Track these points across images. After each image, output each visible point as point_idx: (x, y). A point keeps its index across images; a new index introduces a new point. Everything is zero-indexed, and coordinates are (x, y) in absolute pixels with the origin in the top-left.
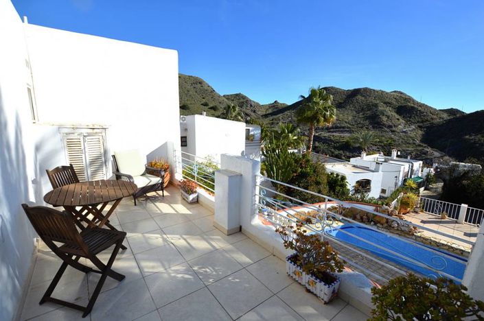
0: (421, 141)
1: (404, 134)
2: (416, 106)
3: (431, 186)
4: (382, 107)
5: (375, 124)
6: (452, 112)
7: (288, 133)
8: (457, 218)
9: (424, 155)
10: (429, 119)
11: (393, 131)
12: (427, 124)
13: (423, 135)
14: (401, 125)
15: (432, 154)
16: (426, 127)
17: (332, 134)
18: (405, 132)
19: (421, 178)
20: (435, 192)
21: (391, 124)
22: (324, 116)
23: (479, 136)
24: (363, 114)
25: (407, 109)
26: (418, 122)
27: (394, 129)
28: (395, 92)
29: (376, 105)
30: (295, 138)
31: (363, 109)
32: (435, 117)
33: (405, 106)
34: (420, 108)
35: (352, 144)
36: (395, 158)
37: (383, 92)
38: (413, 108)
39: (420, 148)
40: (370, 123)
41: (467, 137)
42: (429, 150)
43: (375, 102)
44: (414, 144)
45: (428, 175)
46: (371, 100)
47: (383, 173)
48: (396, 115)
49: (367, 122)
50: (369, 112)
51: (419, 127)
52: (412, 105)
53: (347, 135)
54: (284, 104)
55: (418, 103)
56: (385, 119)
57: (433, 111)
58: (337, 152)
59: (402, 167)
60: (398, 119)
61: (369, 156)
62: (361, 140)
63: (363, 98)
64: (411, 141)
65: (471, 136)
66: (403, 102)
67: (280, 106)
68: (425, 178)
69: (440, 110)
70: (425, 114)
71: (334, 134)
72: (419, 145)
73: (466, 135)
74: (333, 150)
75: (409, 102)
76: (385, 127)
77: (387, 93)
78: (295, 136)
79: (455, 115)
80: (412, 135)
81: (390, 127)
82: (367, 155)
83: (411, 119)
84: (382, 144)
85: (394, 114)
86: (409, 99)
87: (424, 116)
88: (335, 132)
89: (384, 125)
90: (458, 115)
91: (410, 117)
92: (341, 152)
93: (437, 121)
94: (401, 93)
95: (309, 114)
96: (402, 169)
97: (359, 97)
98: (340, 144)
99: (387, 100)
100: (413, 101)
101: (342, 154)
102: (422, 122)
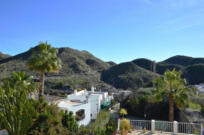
0: (101, 80)
1: (91, 76)
2: (95, 60)
3: (113, 106)
4: (78, 60)
5: (76, 70)
6: (111, 63)
7: (22, 80)
8: (151, 130)
9: (103, 88)
10: (102, 67)
11: (86, 75)
12: (102, 70)
13: (101, 76)
14: (90, 70)
15: (107, 87)
16: (101, 72)
17: (49, 78)
18: (92, 75)
19: (108, 102)
20: (116, 109)
21: (84, 70)
22: (53, 65)
23: (124, 75)
24: (68, 64)
25: (91, 61)
26: (97, 69)
27: (86, 73)
28: (84, 51)
29: (75, 59)
30: (29, 84)
31: (67, 61)
32: (104, 66)
33: (90, 59)
34: (97, 61)
35: (64, 84)
36: (93, 92)
37: (77, 50)
38: (94, 61)
39: (101, 84)
40: (73, 70)
41: (120, 76)
42: (105, 84)
43: (74, 56)
44: (98, 81)
45: (111, 100)
46: (71, 55)
47: (90, 103)
48: (86, 65)
49: (71, 69)
50: (71, 63)
51: (99, 71)
52: (93, 59)
53: (59, 78)
54: (7, 55)
55: (96, 58)
56: (80, 67)
57: (103, 63)
58: (54, 91)
59: (99, 97)
60: (88, 67)
61: (79, 92)
62: (73, 81)
63: (67, 54)
64: (96, 80)
65: (121, 76)
66: (88, 57)
67: (3, 56)
68: (110, 102)
69: (106, 62)
70: (100, 64)
71: (51, 78)
72: (100, 82)
73: (119, 75)
74: (51, 90)
75: (92, 57)
76: (82, 72)
77: (80, 52)
78: (29, 82)
79: (112, 65)
80: (96, 76)
81: (84, 72)
82: (77, 92)
83: (94, 67)
84: (82, 83)
85: (85, 64)
86: (91, 56)
87: (100, 65)
88: (51, 76)
89: (81, 71)
90: (114, 65)
91: (93, 66)
92: (57, 90)
93: (106, 68)
94: (87, 52)
95: (41, 63)
96: (99, 99)
97: (64, 53)
98: (56, 84)
99: (80, 56)
100: (94, 57)
101: (57, 92)
102: (99, 69)
